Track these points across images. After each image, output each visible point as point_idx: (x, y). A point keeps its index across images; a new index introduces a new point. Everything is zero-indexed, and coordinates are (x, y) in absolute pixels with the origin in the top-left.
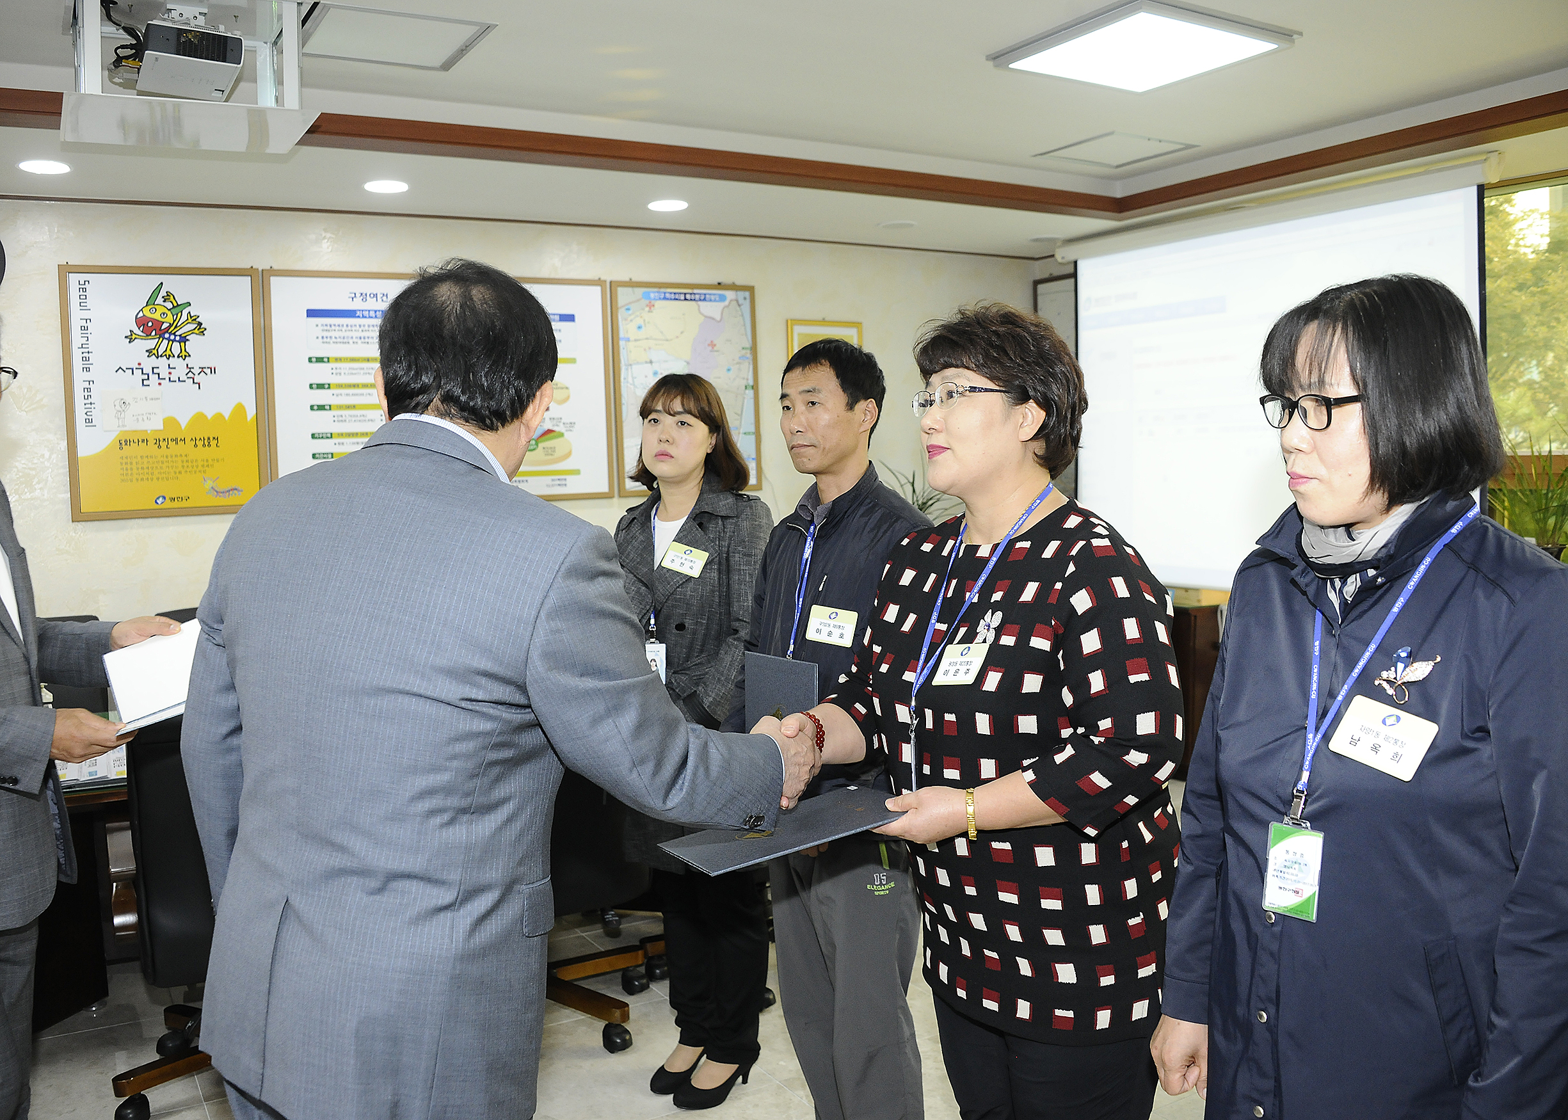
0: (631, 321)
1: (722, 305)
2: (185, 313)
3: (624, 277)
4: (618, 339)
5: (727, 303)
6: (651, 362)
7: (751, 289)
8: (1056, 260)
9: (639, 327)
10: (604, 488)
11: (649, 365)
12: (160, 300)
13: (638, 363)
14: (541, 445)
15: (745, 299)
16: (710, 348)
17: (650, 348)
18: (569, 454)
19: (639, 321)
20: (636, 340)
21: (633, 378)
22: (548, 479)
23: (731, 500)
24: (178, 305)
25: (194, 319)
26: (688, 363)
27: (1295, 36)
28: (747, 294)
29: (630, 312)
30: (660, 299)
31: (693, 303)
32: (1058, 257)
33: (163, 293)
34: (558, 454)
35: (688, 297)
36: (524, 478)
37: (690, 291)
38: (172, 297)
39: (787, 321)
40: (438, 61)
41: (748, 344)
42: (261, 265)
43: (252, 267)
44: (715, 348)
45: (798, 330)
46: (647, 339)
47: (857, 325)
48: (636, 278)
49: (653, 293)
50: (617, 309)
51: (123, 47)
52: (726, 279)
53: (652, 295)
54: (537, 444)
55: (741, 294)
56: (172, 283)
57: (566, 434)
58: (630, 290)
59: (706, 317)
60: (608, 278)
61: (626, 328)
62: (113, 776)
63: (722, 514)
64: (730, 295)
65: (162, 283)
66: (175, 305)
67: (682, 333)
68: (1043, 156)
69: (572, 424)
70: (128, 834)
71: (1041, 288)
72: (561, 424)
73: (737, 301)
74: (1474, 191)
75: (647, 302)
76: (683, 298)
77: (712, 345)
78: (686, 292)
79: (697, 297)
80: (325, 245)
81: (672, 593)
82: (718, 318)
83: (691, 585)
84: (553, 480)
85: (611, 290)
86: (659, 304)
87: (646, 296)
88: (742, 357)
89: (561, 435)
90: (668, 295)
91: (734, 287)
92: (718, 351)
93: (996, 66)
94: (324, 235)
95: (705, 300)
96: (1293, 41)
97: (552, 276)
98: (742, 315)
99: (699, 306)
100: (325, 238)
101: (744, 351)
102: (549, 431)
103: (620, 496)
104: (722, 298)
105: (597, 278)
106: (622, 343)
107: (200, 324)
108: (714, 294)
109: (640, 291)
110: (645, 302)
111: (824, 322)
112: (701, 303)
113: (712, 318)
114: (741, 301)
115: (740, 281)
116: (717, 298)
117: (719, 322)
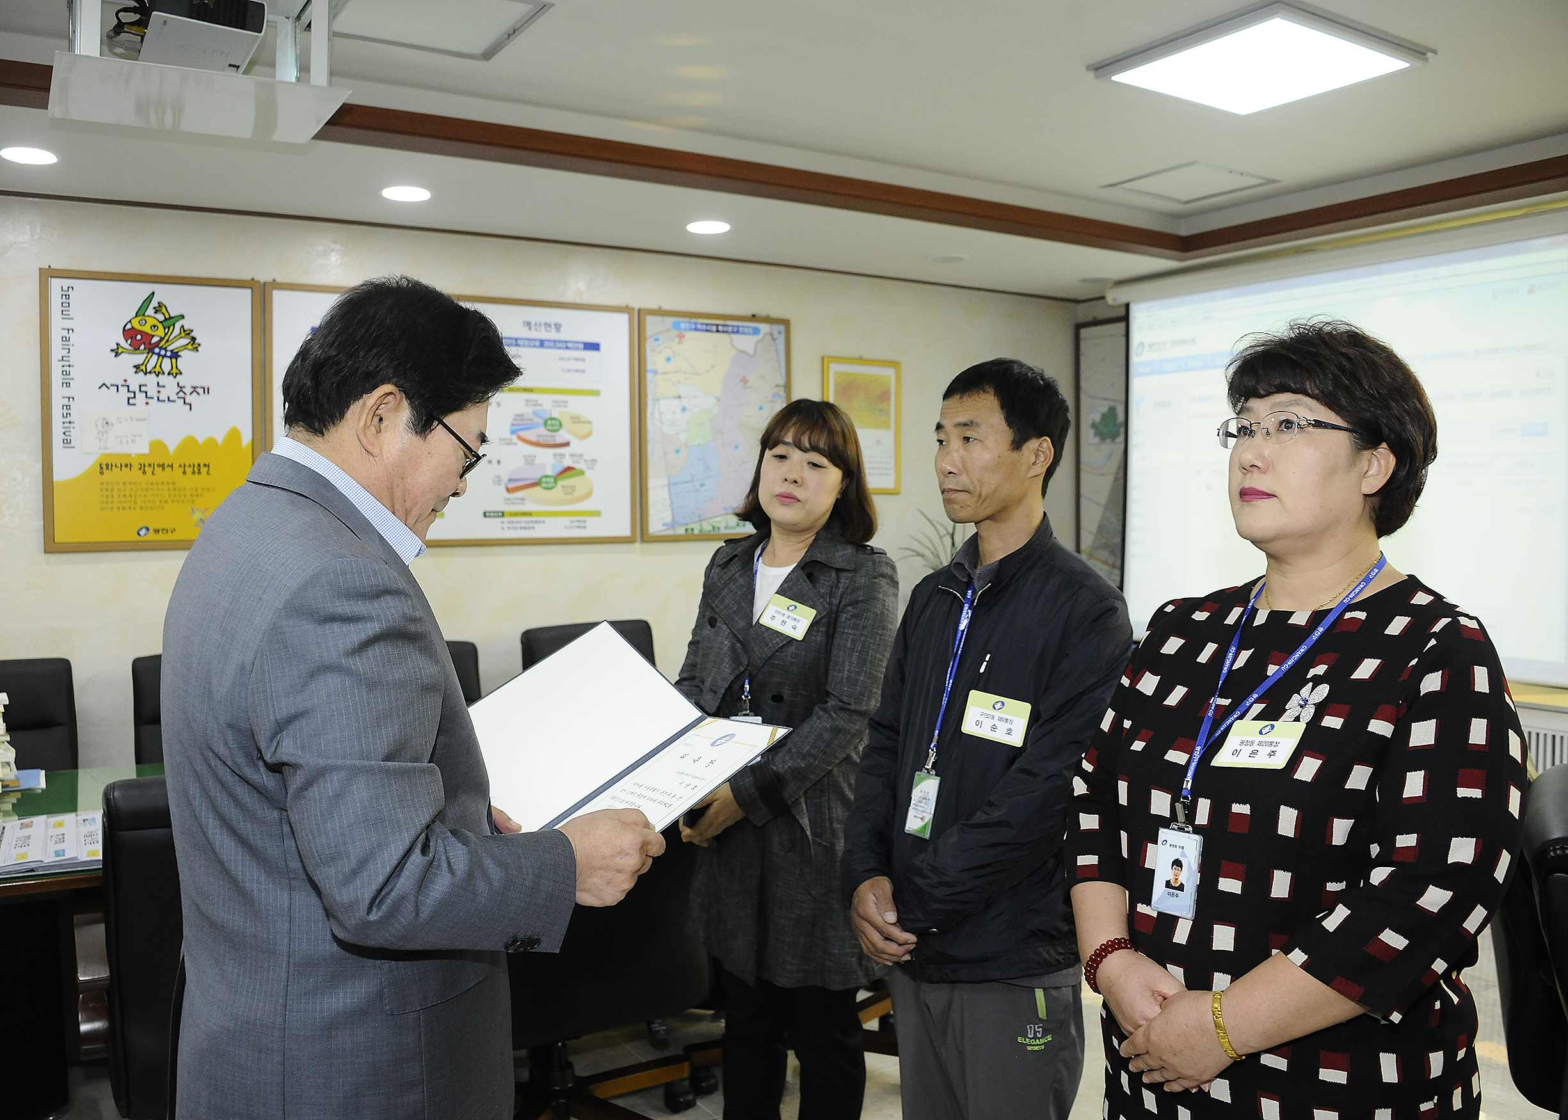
0: (659, 352)
1: (756, 338)
2: (178, 326)
3: (653, 305)
4: (645, 371)
5: (760, 336)
6: (679, 397)
7: (786, 323)
8: (1106, 303)
9: (668, 360)
10: (626, 531)
11: (677, 400)
12: (150, 311)
13: (666, 398)
14: (560, 483)
15: (780, 333)
16: (742, 384)
17: (679, 382)
18: (589, 494)
19: (668, 353)
20: (664, 373)
21: (660, 414)
22: (566, 520)
23: (850, 550)
24: (170, 318)
25: (187, 333)
26: (718, 399)
27: (1429, 55)
28: (782, 328)
29: (659, 343)
30: (691, 329)
31: (725, 336)
32: (1110, 300)
33: (154, 303)
34: (577, 493)
35: (720, 328)
36: (541, 519)
37: (722, 322)
38: (164, 309)
39: (823, 358)
40: (478, 48)
41: (782, 382)
42: (263, 277)
43: (253, 279)
44: (748, 384)
45: (834, 368)
46: (676, 372)
47: (894, 364)
48: (667, 306)
49: (684, 323)
50: (645, 338)
51: (126, 10)
52: (761, 311)
53: (682, 326)
54: (555, 482)
55: (776, 328)
56: (164, 294)
57: (588, 473)
58: (659, 318)
59: (739, 351)
60: (636, 305)
61: (655, 359)
62: (84, 858)
63: (837, 566)
64: (764, 328)
65: (153, 293)
66: (167, 316)
67: (713, 367)
68: (1114, 188)
69: (594, 461)
70: (101, 928)
71: (1084, 332)
72: (582, 461)
73: (771, 335)
75: (677, 332)
76: (714, 328)
77: (744, 381)
78: (719, 323)
79: (730, 329)
80: (334, 258)
81: (769, 658)
82: (751, 352)
83: (792, 649)
84: (572, 522)
85: (639, 319)
86: (690, 335)
87: (676, 326)
88: (775, 395)
89: (582, 473)
90: (699, 326)
91: (767, 320)
92: (750, 388)
93: (1097, 77)
94: (333, 246)
95: (737, 332)
96: (1427, 60)
97: (578, 300)
98: (777, 350)
99: (731, 339)
100: (333, 250)
101: (777, 389)
102: (569, 469)
103: (643, 540)
104: (756, 331)
105: (624, 305)
106: (649, 376)
107: (194, 339)
108: (748, 327)
109: (670, 321)
110: (675, 332)
111: (860, 360)
112: (734, 336)
113: (745, 353)
114: (776, 335)
115: (775, 314)
116: (751, 331)
117: (752, 356)
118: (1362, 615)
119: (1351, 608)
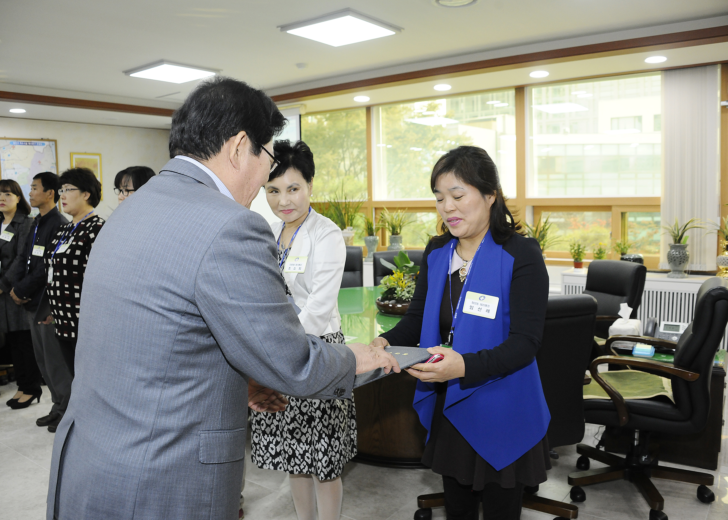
0: (6, 153)
1: (43, 147)
5: (45, 146)
6: (14, 169)
7: (55, 141)
9: (9, 155)
11: (13, 170)
13: (9, 169)
15: (53, 145)
16: (39, 163)
17: (13, 163)
19: (9, 153)
20: (8, 160)
23: (23, 218)
26: (30, 169)
28: (54, 143)
29: (5, 149)
30: (17, 144)
31: (31, 146)
35: (29, 144)
37: (30, 141)
39: (70, 153)
41: (54, 162)
44: (41, 163)
45: (75, 157)
46: (12, 160)
47: (98, 154)
48: (8, 136)
49: (14, 142)
52: (45, 137)
53: (14, 143)
55: (51, 143)
58: (5, 141)
59: (37, 152)
61: (4, 156)
64: (47, 143)
67: (27, 157)
68: (160, 98)
73: (50, 145)
74: (298, 117)
75: (12, 145)
76: (27, 144)
77: (40, 162)
78: (29, 142)
79: (33, 144)
81: (3, 247)
82: (42, 151)
83: (8, 244)
86: (17, 146)
87: (12, 143)
88: (52, 167)
90: (21, 143)
91: (48, 140)
92: (42, 165)
93: (126, 75)
95: (36, 145)
96: (221, 72)
98: (52, 151)
99: (34, 147)
101: (53, 165)
104: (43, 144)
109: (9, 141)
110: (11, 146)
111: (85, 153)
112: (35, 147)
113: (39, 152)
114: (51, 145)
115: (50, 138)
116: (41, 144)
117: (42, 153)
118: (84, 223)
119: (83, 222)
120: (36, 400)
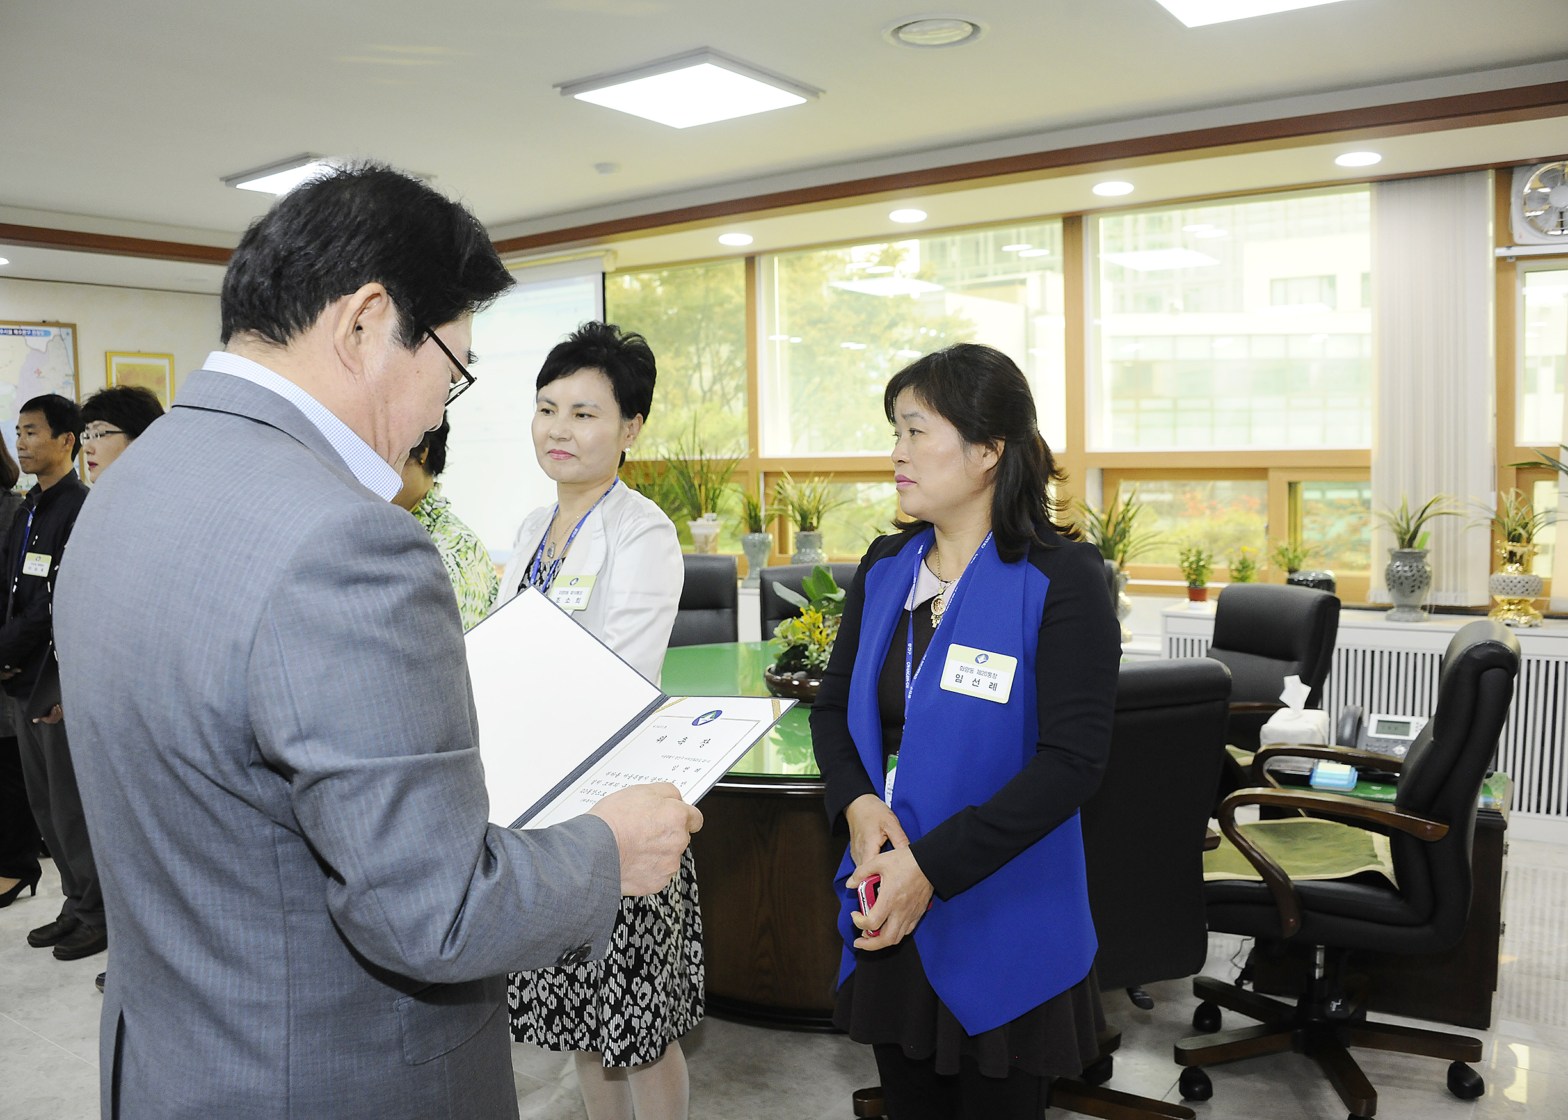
1: (46, 339)
5: (51, 337)
7: (73, 327)
15: (68, 334)
16: (36, 374)
26: (16, 387)
28: (70, 330)
31: (21, 337)
35: (16, 332)
37: (18, 327)
39: (106, 353)
41: (71, 371)
44: (40, 375)
45: (116, 361)
47: (168, 355)
52: (51, 318)
55: (64, 331)
59: (33, 349)
64: (54, 331)
67: (10, 362)
73: (61, 336)
74: (601, 276)
76: (11, 332)
77: (38, 372)
78: (14, 328)
79: (24, 332)
82: (44, 350)
88: (66, 382)
91: (57, 324)
93: (226, 186)
95: (31, 334)
98: (66, 348)
99: (26, 340)
101: (67, 378)
104: (47, 334)
108: (40, 330)
111: (139, 353)
112: (29, 338)
113: (38, 350)
114: (64, 336)
115: (62, 319)
116: (43, 333)
117: (44, 353)
120: (27, 891)
